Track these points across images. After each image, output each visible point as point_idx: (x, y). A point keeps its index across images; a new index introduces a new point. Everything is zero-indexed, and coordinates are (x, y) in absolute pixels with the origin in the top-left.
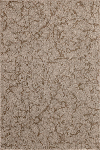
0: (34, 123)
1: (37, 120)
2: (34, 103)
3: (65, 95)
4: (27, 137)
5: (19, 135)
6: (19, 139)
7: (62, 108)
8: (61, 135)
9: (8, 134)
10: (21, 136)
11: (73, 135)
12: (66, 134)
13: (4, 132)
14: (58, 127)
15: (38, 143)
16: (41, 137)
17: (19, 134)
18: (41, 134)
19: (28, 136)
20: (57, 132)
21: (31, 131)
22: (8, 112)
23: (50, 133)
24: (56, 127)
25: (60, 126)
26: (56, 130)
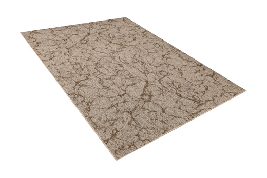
0: (145, 102)
1: (146, 97)
2: (126, 84)
3: (156, 67)
4: (150, 121)
5: (135, 124)
6: (138, 129)
7: (164, 76)
8: (191, 98)
9: (115, 131)
10: (140, 124)
11: (204, 92)
12: (197, 95)
13: (105, 132)
14: (180, 93)
15: (172, 119)
16: (169, 111)
17: (133, 123)
18: (165, 108)
19: (149, 119)
20: (184, 98)
21: (148, 111)
22: (93, 106)
23: (176, 102)
24: (177, 93)
25: (180, 91)
26: (180, 96)
